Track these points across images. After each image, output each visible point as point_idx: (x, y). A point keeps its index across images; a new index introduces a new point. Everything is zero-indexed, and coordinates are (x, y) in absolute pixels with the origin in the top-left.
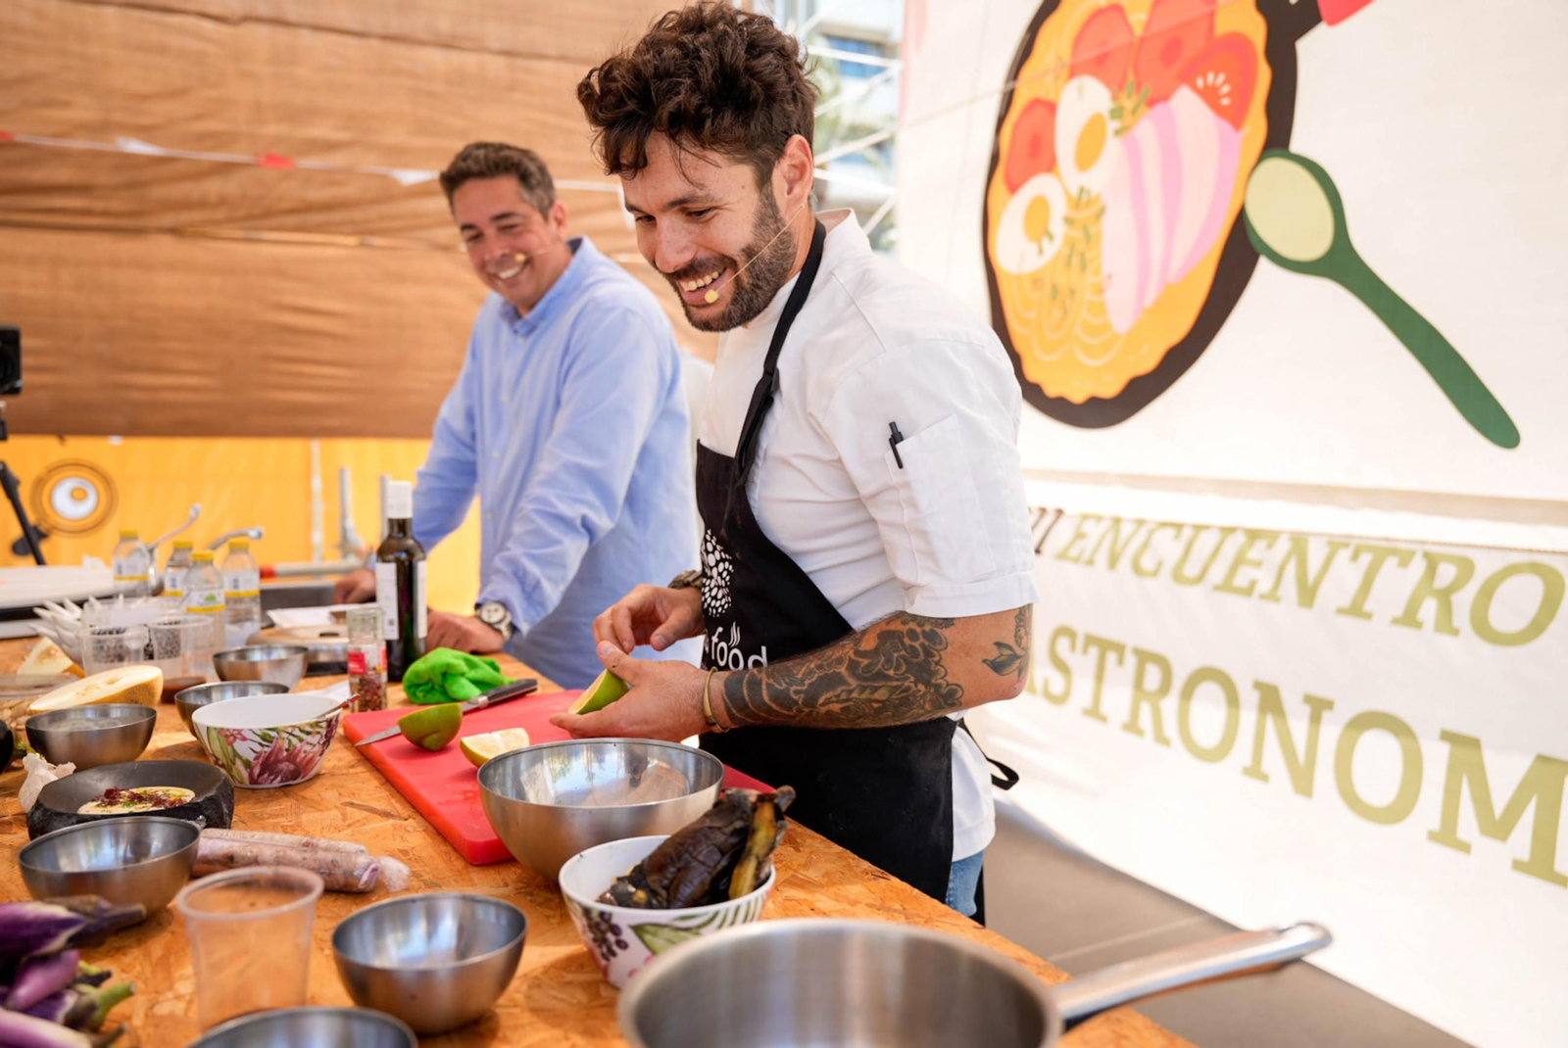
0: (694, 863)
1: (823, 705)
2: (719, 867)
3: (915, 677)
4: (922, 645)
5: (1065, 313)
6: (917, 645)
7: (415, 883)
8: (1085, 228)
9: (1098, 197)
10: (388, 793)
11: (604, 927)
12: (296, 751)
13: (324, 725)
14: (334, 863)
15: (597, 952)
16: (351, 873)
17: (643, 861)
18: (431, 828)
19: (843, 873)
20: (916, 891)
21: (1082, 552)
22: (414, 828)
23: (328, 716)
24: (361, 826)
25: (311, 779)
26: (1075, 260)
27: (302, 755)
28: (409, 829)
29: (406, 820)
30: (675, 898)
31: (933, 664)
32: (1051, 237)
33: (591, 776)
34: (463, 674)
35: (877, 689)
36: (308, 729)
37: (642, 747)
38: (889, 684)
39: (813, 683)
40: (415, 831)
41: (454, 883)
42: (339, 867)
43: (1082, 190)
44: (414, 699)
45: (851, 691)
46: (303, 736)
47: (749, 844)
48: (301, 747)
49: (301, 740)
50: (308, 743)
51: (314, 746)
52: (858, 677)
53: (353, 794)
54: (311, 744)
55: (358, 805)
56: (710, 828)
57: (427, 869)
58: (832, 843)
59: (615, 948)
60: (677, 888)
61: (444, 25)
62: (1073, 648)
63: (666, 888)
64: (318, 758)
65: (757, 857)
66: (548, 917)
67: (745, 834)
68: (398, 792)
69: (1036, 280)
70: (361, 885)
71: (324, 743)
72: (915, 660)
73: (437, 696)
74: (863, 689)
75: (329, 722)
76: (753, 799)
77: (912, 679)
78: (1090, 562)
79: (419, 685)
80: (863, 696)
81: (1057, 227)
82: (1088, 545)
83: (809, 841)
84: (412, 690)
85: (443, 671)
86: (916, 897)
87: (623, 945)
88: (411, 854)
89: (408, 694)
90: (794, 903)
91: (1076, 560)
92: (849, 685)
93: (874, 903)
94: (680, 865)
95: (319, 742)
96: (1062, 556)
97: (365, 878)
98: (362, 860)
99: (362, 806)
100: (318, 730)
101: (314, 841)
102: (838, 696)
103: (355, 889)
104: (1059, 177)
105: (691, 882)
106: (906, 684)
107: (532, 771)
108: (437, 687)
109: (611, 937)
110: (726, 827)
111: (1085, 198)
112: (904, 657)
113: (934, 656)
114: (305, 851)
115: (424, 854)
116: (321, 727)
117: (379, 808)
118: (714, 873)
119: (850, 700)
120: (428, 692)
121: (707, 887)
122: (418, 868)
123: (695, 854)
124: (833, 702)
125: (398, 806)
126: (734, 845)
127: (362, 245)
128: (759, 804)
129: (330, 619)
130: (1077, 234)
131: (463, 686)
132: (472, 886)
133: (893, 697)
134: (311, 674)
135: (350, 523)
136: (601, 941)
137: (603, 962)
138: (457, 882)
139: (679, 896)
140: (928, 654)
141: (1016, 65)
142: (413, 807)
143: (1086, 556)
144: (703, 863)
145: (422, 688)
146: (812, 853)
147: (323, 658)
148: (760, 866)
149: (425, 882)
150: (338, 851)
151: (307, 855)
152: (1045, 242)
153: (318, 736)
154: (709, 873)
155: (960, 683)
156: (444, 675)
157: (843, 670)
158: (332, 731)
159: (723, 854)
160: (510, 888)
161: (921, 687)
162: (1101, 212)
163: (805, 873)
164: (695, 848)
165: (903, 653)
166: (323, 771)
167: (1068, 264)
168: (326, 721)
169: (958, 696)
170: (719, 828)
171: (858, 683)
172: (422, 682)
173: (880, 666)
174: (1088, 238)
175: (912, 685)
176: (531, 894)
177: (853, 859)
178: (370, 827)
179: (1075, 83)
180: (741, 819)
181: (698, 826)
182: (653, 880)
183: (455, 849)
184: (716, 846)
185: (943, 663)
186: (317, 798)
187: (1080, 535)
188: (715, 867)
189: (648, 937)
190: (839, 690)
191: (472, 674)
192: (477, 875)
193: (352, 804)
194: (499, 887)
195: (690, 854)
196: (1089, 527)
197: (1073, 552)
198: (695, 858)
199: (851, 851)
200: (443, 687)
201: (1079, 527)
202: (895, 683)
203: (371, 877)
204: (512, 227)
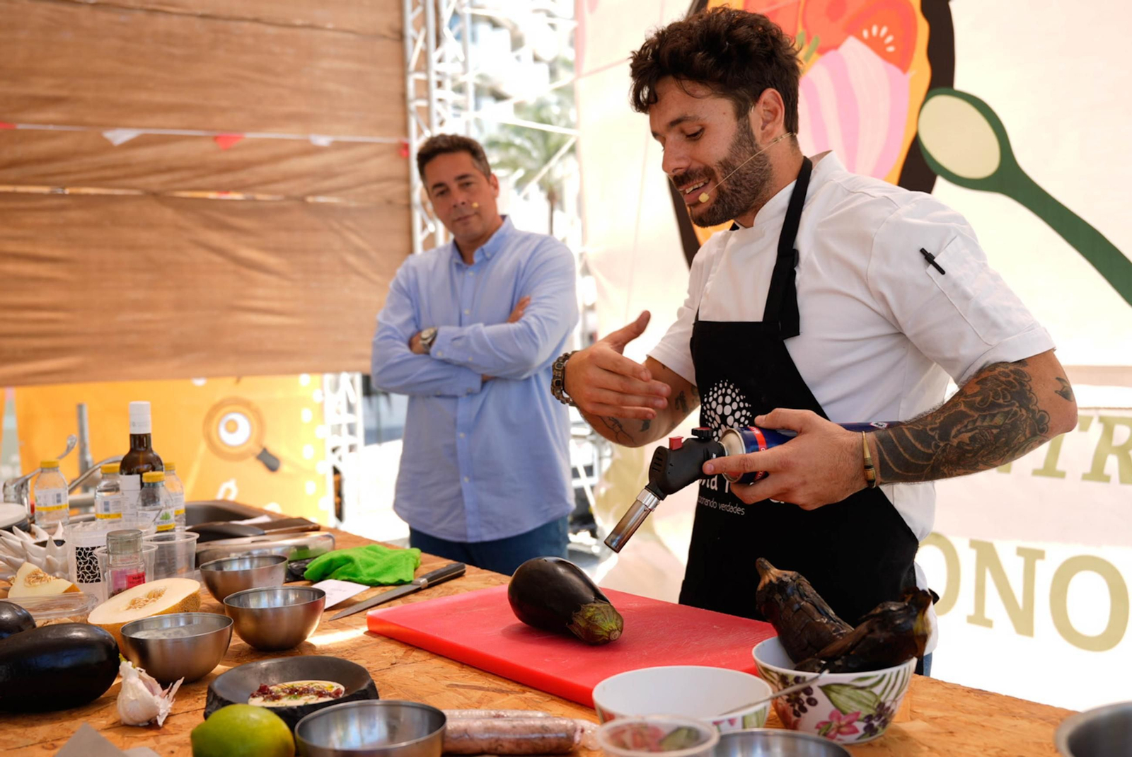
1: (955, 436)
3: (1019, 402)
4: (1015, 379)
6: (1011, 379)
14: (544, 728)
15: (790, 710)
31: (1028, 393)
35: (994, 415)
38: (1002, 410)
39: (942, 421)
45: (975, 421)
52: (977, 410)
55: (464, 686)
59: (806, 705)
70: (573, 747)
72: (1014, 390)
74: (984, 418)
77: (1017, 404)
80: (985, 424)
87: (813, 702)
92: (974, 416)
97: (577, 739)
99: (469, 686)
101: (501, 713)
102: (966, 426)
106: (1015, 408)
109: (804, 697)
112: (1006, 389)
113: (1026, 386)
119: (976, 428)
124: (963, 432)
133: (1006, 421)
136: (794, 700)
137: (795, 717)
140: (1022, 385)
155: (1046, 410)
157: (962, 408)
161: (1024, 412)
165: (1004, 386)
169: (1046, 421)
171: (979, 413)
173: (991, 399)
175: (1018, 409)
185: (1034, 391)
189: (833, 695)
190: (966, 422)
193: (457, 685)
202: (1006, 409)
204: (468, 184)
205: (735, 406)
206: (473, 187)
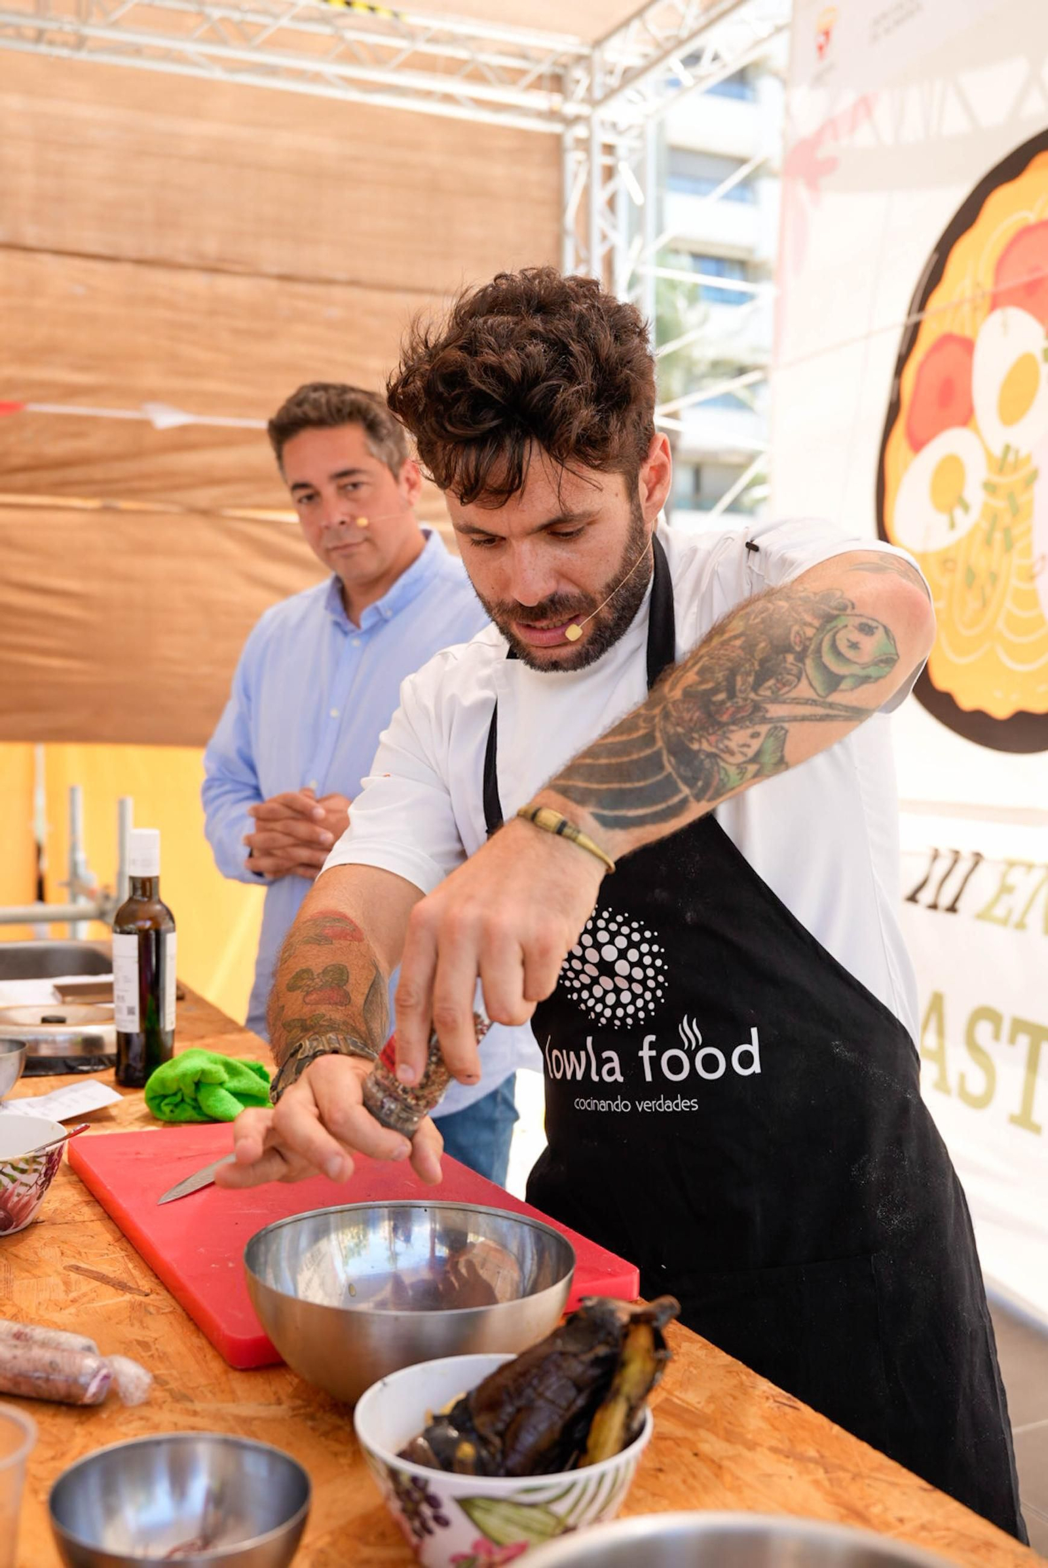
0: (540, 1403)
2: (574, 1409)
5: (985, 604)
7: (159, 1394)
8: (1011, 497)
9: (1029, 458)
10: (123, 1253)
11: (416, 1495)
12: (7, 1194)
13: (43, 1160)
14: (53, 1366)
15: (407, 1526)
16: (76, 1381)
17: (469, 1395)
18: (179, 1310)
19: (735, 1398)
20: (836, 1429)
21: (1010, 912)
22: (158, 1309)
23: (49, 1149)
24: (89, 1302)
25: (26, 1229)
26: (998, 536)
27: (15, 1199)
28: (152, 1309)
29: (147, 1295)
30: (513, 1449)
32: (966, 508)
33: (394, 1256)
34: (221, 1084)
36: (22, 1166)
37: (461, 1214)
40: (158, 1312)
41: (209, 1395)
42: (60, 1371)
43: (1007, 448)
44: (158, 1115)
46: (16, 1174)
47: (617, 1381)
48: (14, 1188)
49: (14, 1180)
50: (22, 1184)
51: (31, 1187)
53: (80, 1253)
54: (26, 1185)
55: (87, 1270)
56: (562, 1354)
57: (175, 1372)
58: (717, 1350)
59: (432, 1524)
60: (516, 1437)
61: (211, 246)
62: (997, 1036)
63: (501, 1435)
64: (35, 1202)
65: (628, 1399)
66: (336, 1454)
67: (612, 1366)
68: (137, 1252)
69: (946, 561)
70: (88, 1398)
71: (43, 1183)
73: (188, 1112)
75: (50, 1156)
76: (624, 1318)
78: (1021, 926)
79: (165, 1097)
81: (975, 494)
82: (1017, 901)
83: (685, 1346)
84: (157, 1101)
85: (196, 1079)
86: (837, 1437)
87: (443, 1521)
88: (153, 1348)
89: (148, 1106)
90: (670, 1443)
91: (1004, 922)
93: (780, 1446)
94: (520, 1403)
95: (36, 1183)
96: (983, 916)
97: (93, 1388)
98: (90, 1363)
99: (92, 1272)
100: (36, 1167)
101: (28, 1330)
103: (80, 1403)
104: (977, 431)
105: (535, 1428)
107: (315, 1248)
108: (188, 1100)
109: (427, 1510)
110: (584, 1352)
111: (1011, 457)
114: (16, 1346)
115: (170, 1350)
116: (40, 1163)
117: (112, 1276)
118: (568, 1415)
120: (176, 1105)
121: (556, 1436)
122: (162, 1371)
123: (541, 1389)
125: (136, 1273)
126: (595, 1379)
127: (106, 509)
128: (632, 1327)
129: (53, 994)
130: (1000, 504)
131: (221, 1100)
132: (234, 1401)
134: (29, 1073)
135: (81, 856)
136: (413, 1513)
137: (414, 1540)
138: (214, 1394)
139: (519, 1447)
141: (921, 292)
142: (157, 1277)
143: (1015, 917)
144: (552, 1402)
145: (167, 1101)
146: (690, 1364)
147: (45, 1051)
148: (632, 1411)
149: (171, 1391)
150: (58, 1347)
151: (19, 1352)
152: (958, 513)
153: (37, 1175)
154: (561, 1417)
156: (198, 1085)
158: (53, 1168)
159: (580, 1390)
160: (284, 1407)
162: (1034, 476)
163: (682, 1395)
164: (541, 1380)
166: (41, 1218)
167: (988, 542)
168: (47, 1155)
170: (575, 1355)
172: (170, 1092)
174: (1015, 511)
176: (312, 1417)
177: (748, 1375)
178: (100, 1304)
179: (998, 315)
180: (607, 1343)
181: (545, 1350)
182: (481, 1422)
183: (211, 1343)
184: (569, 1378)
186: (32, 1257)
187: (1006, 889)
188: (568, 1408)
189: (478, 1514)
191: (233, 1084)
192: (239, 1383)
193: (77, 1269)
194: (270, 1404)
195: (535, 1389)
196: (1016, 877)
197: (999, 911)
198: (541, 1395)
199: (744, 1363)
200: (195, 1100)
201: (1004, 876)
203: (100, 1388)
204: (355, 485)
205: (621, 942)
206: (364, 492)
